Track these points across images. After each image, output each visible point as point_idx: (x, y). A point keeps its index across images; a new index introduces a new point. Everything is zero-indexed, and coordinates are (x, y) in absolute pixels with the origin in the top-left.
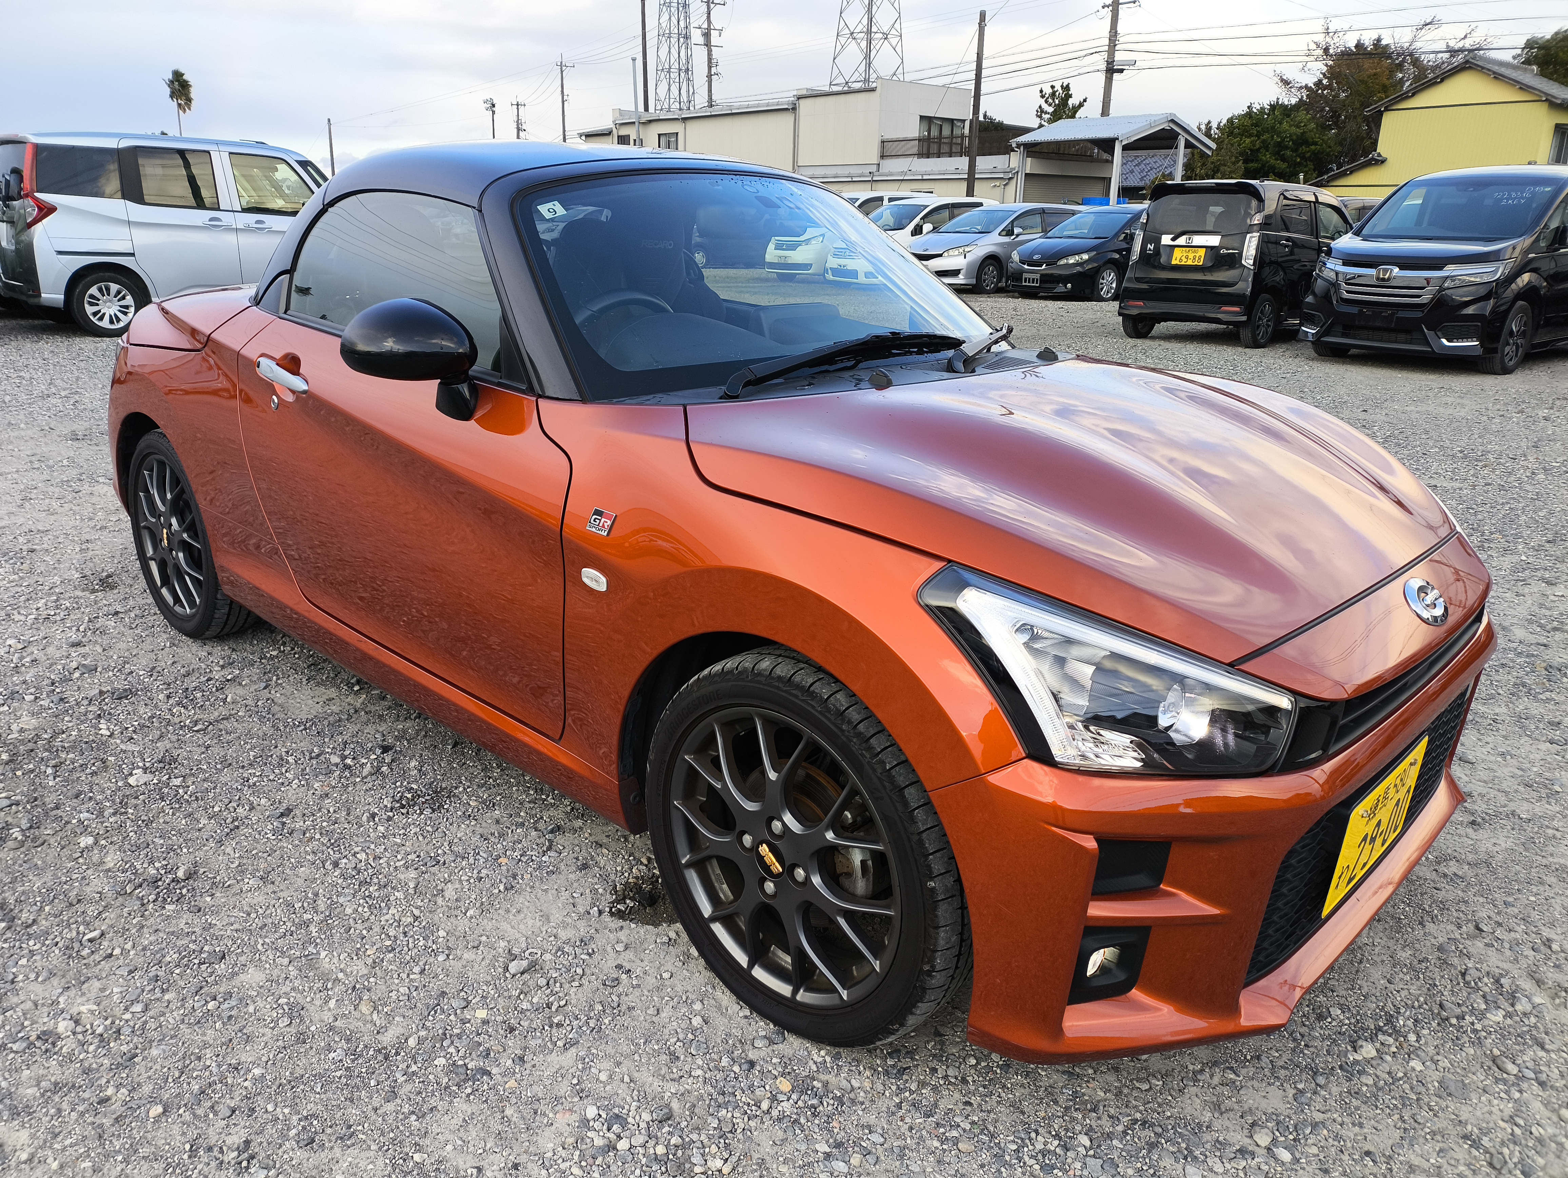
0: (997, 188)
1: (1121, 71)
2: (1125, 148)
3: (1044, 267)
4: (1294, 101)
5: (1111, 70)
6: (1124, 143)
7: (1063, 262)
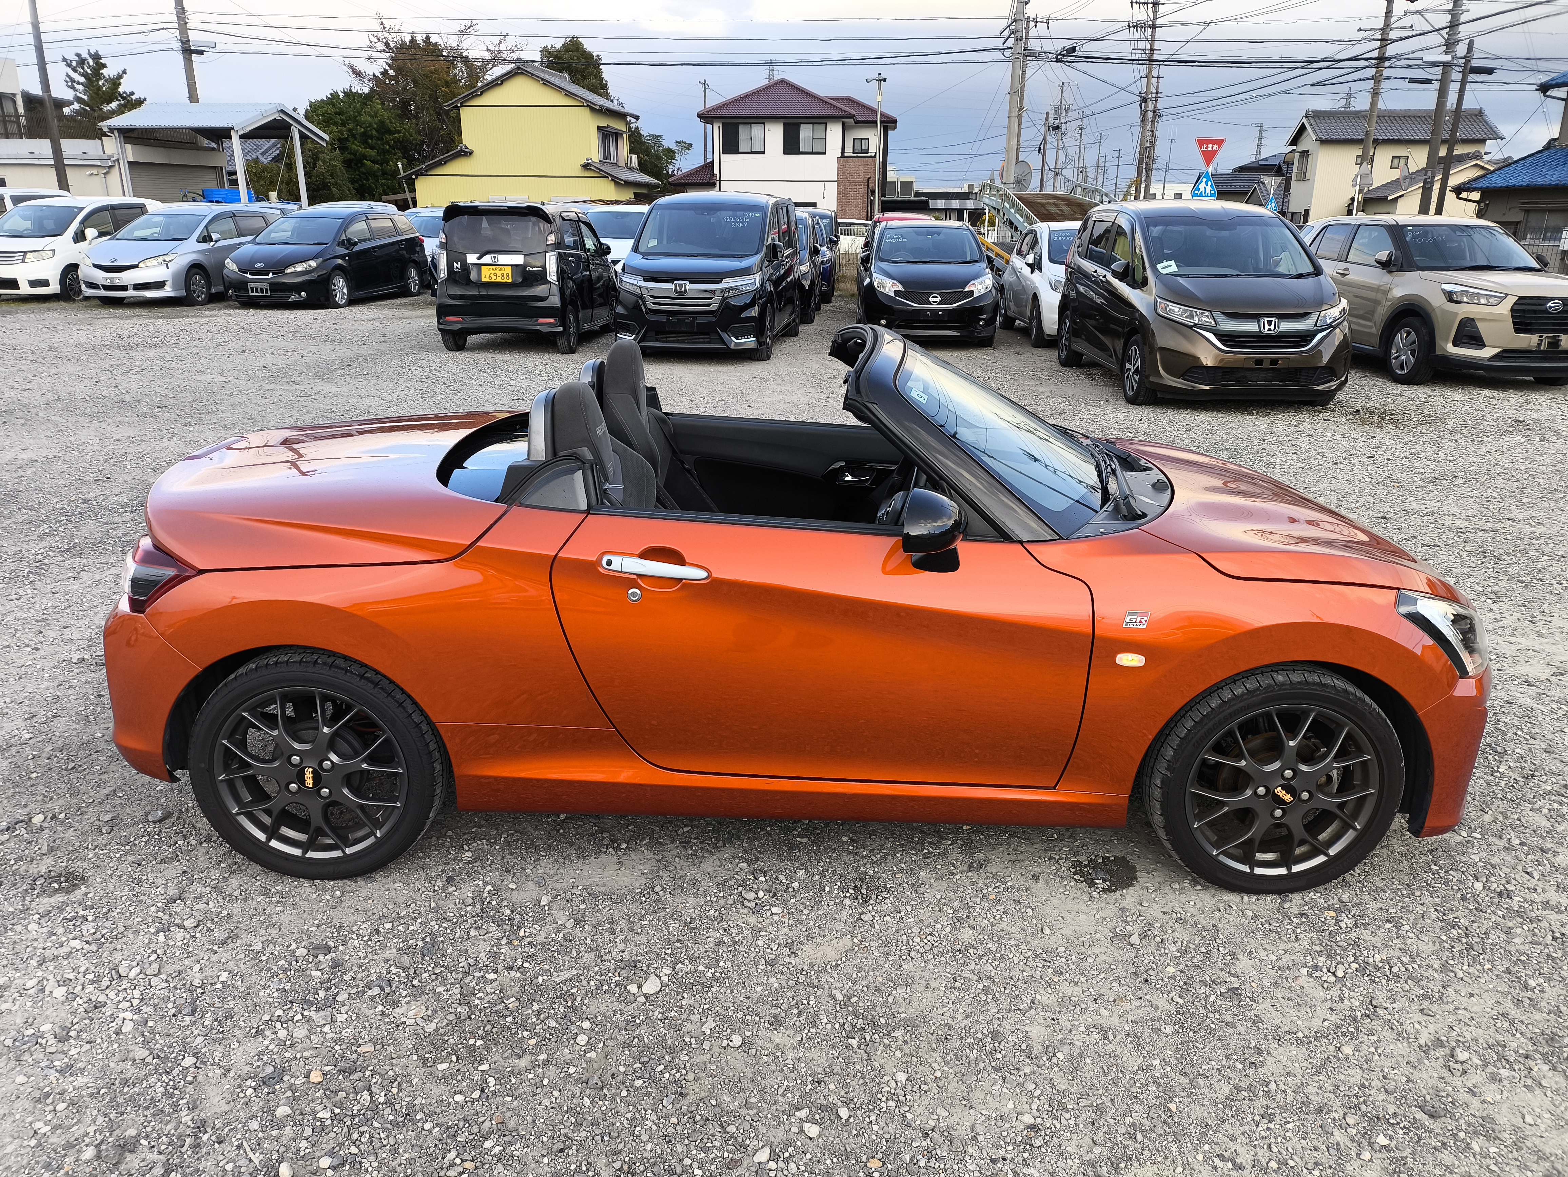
0: (94, 178)
1: (201, 52)
2: (242, 137)
3: (271, 275)
4: (366, 90)
5: (188, 51)
6: (241, 133)
7: (289, 271)
